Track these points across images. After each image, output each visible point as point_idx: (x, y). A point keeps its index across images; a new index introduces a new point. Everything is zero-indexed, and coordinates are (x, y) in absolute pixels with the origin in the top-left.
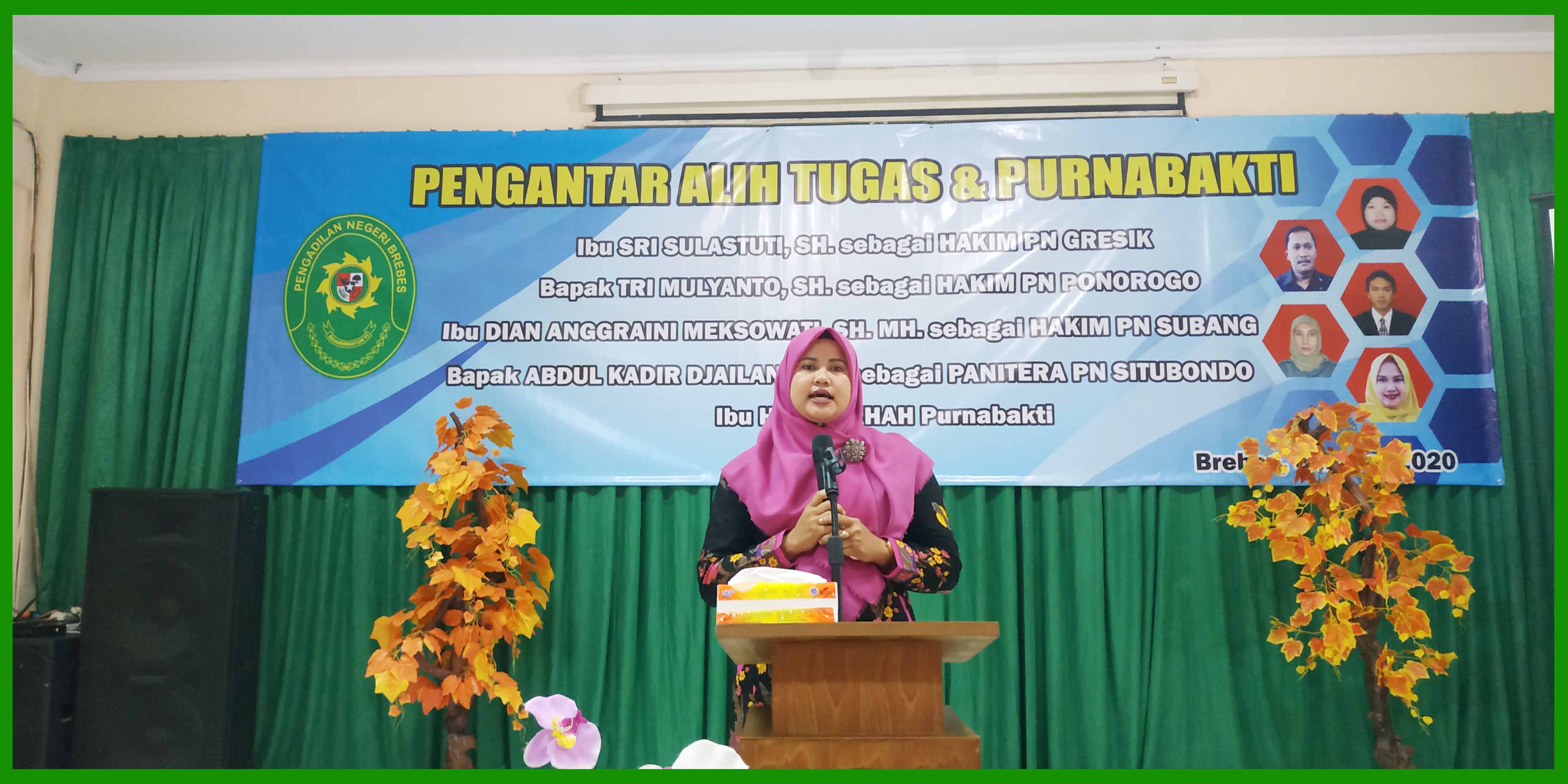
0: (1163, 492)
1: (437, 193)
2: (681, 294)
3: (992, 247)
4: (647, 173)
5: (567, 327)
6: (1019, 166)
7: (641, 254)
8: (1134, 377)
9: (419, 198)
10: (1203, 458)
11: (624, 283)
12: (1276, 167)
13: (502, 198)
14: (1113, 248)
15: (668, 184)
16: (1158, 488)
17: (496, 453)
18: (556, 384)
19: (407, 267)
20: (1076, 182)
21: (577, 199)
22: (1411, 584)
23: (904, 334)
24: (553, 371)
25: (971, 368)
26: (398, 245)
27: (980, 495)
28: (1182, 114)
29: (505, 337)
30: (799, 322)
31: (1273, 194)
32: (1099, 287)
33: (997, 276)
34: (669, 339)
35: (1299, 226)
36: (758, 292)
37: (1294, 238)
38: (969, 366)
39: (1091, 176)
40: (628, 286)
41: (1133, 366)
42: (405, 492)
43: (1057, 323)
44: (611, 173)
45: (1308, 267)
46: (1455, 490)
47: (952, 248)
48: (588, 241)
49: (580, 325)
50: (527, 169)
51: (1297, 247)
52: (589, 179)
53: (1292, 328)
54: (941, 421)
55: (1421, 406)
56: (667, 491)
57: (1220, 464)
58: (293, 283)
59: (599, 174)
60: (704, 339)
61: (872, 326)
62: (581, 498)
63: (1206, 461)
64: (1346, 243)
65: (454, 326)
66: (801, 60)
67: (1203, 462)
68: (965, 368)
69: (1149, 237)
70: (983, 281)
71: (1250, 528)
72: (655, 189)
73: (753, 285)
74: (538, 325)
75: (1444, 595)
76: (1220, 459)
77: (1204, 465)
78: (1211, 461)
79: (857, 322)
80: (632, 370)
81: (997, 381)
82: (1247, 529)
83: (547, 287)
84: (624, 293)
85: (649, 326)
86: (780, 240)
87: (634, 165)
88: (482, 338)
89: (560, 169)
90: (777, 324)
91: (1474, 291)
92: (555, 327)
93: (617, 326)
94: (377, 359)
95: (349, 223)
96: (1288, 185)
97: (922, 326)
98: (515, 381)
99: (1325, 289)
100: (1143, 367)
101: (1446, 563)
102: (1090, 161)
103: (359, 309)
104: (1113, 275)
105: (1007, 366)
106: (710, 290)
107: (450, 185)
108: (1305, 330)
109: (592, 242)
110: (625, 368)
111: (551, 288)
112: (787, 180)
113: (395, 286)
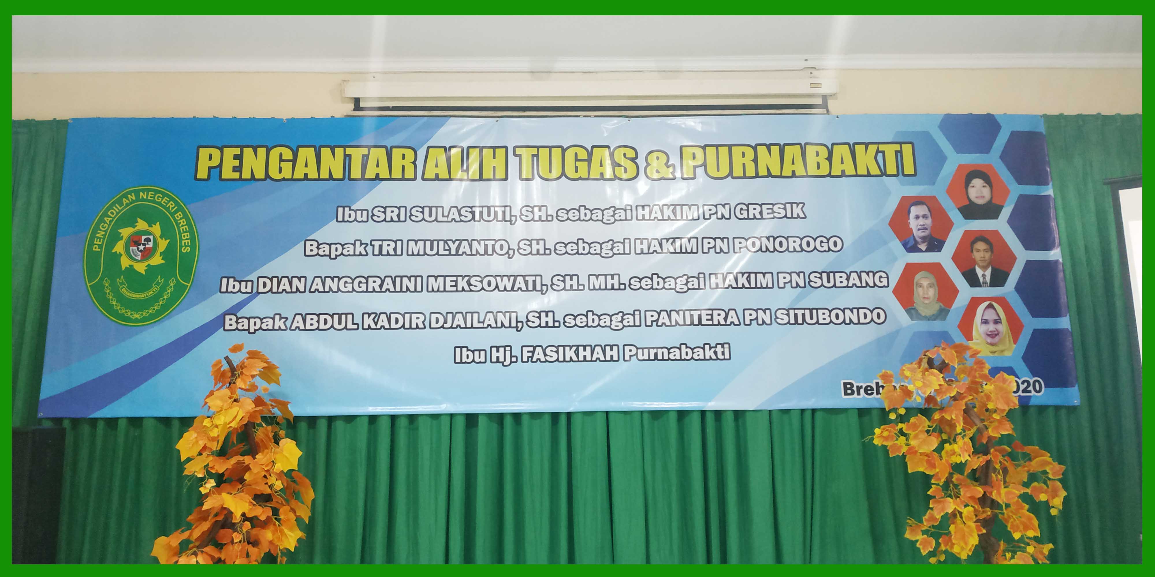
0: (818, 415)
1: (218, 169)
2: (425, 254)
3: (679, 217)
4: (397, 154)
5: (328, 280)
6: (699, 152)
7: (392, 220)
8: (792, 321)
9: (202, 174)
10: (849, 386)
11: (377, 244)
12: (899, 154)
13: (274, 173)
14: (774, 217)
15: (414, 163)
16: (814, 411)
17: (266, 390)
18: (318, 329)
19: (191, 231)
20: (744, 165)
21: (338, 174)
22: (1020, 491)
23: (609, 287)
24: (315, 318)
25: (663, 314)
26: (184, 213)
27: (673, 419)
28: (826, 112)
29: (275, 289)
30: (524, 276)
31: (897, 175)
32: (764, 249)
33: (683, 240)
34: (416, 291)
35: (918, 201)
36: (490, 251)
37: (914, 211)
38: (662, 312)
39: (755, 160)
40: (381, 247)
41: (792, 312)
42: (186, 422)
43: (731, 277)
44: (367, 153)
45: (926, 233)
46: (1042, 409)
47: (647, 217)
48: (347, 209)
49: (340, 279)
50: (295, 150)
51: (917, 217)
52: (347, 158)
53: (915, 280)
54: (640, 357)
55: (1015, 343)
56: (412, 418)
57: (862, 391)
58: (91, 244)
59: (356, 154)
60: (445, 291)
61: (583, 280)
62: (339, 425)
63: (851, 389)
64: (955, 215)
65: (231, 280)
66: (524, 64)
67: (849, 389)
68: (659, 314)
69: (802, 209)
70: (672, 244)
71: (891, 446)
72: (403, 167)
73: (486, 246)
74: (303, 279)
75: (1043, 497)
76: (861, 387)
77: (849, 391)
78: (855, 389)
79: (571, 276)
80: (383, 317)
81: (685, 325)
82: (888, 447)
83: (311, 247)
84: (377, 252)
85: (398, 280)
86: (508, 209)
87: (385, 147)
88: (255, 290)
89: (323, 150)
90: (505, 278)
91: (1052, 252)
92: (318, 280)
93: (371, 280)
94: (165, 308)
95: (141, 194)
96: (909, 169)
97: (625, 280)
98: (283, 327)
99: (939, 251)
100: (800, 313)
101: (1045, 473)
102: (755, 148)
103: (149, 265)
104: (775, 239)
105: (692, 312)
106: (450, 250)
107: (229, 163)
108: (925, 283)
109: (350, 210)
110: (377, 315)
111: (314, 248)
112: (513, 161)
113: (181, 247)
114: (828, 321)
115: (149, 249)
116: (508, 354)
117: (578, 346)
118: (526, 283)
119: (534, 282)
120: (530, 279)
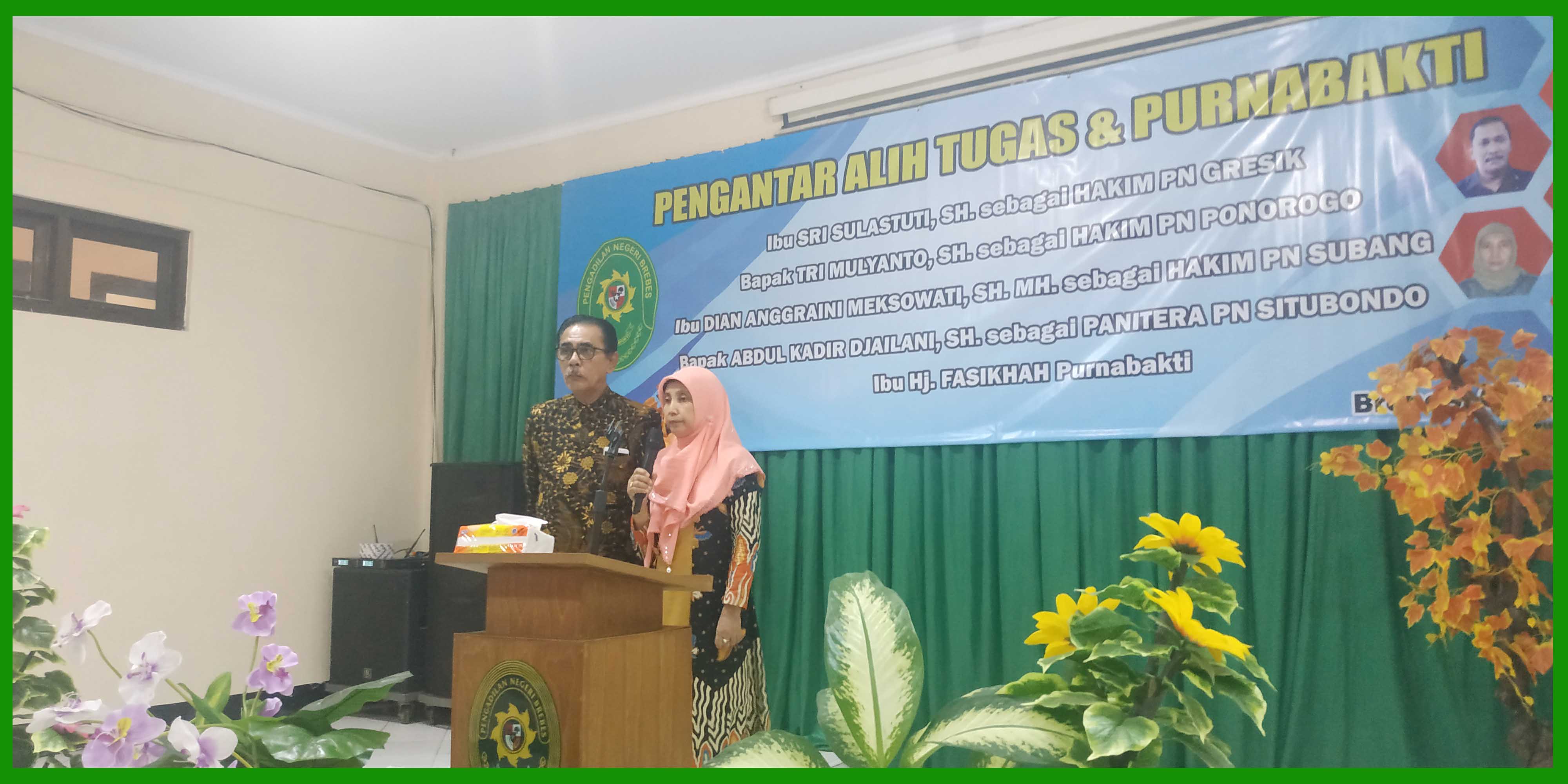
0: (1316, 439)
1: (671, 212)
2: (845, 275)
3: (1128, 192)
4: (819, 167)
5: (761, 314)
6: (1156, 102)
7: (815, 243)
8: (1280, 314)
9: (659, 220)
11: (801, 270)
12: (1458, 49)
13: (714, 209)
14: (1259, 174)
15: (835, 176)
16: (1312, 435)
18: (753, 364)
19: (652, 277)
20: (1217, 108)
21: (767, 202)
23: (1038, 291)
24: (750, 352)
25: (1106, 319)
26: (646, 260)
27: (1115, 449)
29: (717, 328)
30: (943, 290)
31: (1453, 84)
32: (1240, 219)
34: (837, 317)
35: (1488, 117)
36: (908, 265)
37: (1481, 132)
38: (1104, 317)
39: (1234, 100)
40: (805, 273)
41: (1280, 302)
43: (1195, 263)
44: (792, 174)
47: (1087, 198)
48: (775, 237)
49: (770, 311)
50: (730, 181)
51: (1485, 142)
52: (776, 181)
53: (1478, 238)
54: (1075, 375)
56: (837, 453)
58: (582, 298)
59: (783, 175)
60: (864, 314)
61: (1009, 287)
62: (773, 461)
65: (684, 321)
66: (948, 35)
68: (1100, 320)
70: (1117, 228)
71: (1356, 477)
72: (825, 182)
73: (904, 259)
74: (739, 315)
79: (995, 284)
80: (807, 347)
81: (1131, 331)
83: (746, 280)
84: (801, 280)
85: (821, 307)
86: (927, 212)
87: (809, 163)
88: (702, 330)
89: (754, 176)
90: (924, 294)
92: (752, 314)
93: (796, 309)
95: (614, 245)
97: (1057, 281)
98: (724, 364)
100: (1291, 302)
102: (1233, 83)
103: (623, 314)
104: (1258, 203)
105: (1142, 314)
106: (868, 268)
107: (680, 204)
109: (778, 237)
110: (802, 346)
111: (748, 281)
112: (934, 154)
113: (645, 293)
114: (1335, 309)
115: (623, 297)
116: (926, 379)
117: (1002, 366)
118: (946, 296)
119: (955, 295)
120: (950, 292)
